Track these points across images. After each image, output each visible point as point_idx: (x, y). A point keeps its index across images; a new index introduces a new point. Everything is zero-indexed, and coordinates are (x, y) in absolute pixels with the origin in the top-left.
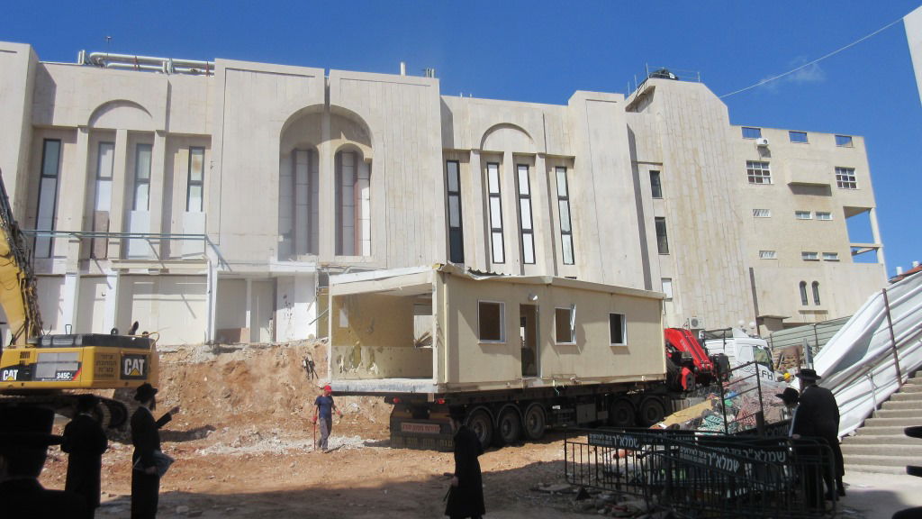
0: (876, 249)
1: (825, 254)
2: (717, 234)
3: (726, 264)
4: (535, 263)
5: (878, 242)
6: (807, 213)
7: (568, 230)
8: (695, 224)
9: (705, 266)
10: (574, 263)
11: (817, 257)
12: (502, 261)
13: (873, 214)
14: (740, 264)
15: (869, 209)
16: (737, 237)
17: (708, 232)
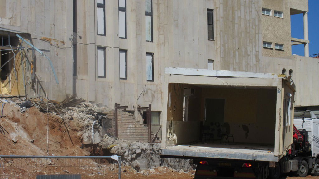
0: (305, 44)
1: (276, 44)
2: (246, 28)
3: (249, 53)
4: (126, 38)
5: (306, 39)
6: (268, 11)
7: (149, 12)
8: (233, 19)
9: (237, 53)
10: (152, 41)
11: (272, 46)
12: (103, 34)
13: (306, 16)
14: (257, 53)
15: (304, 13)
16: (257, 32)
17: (241, 25)
